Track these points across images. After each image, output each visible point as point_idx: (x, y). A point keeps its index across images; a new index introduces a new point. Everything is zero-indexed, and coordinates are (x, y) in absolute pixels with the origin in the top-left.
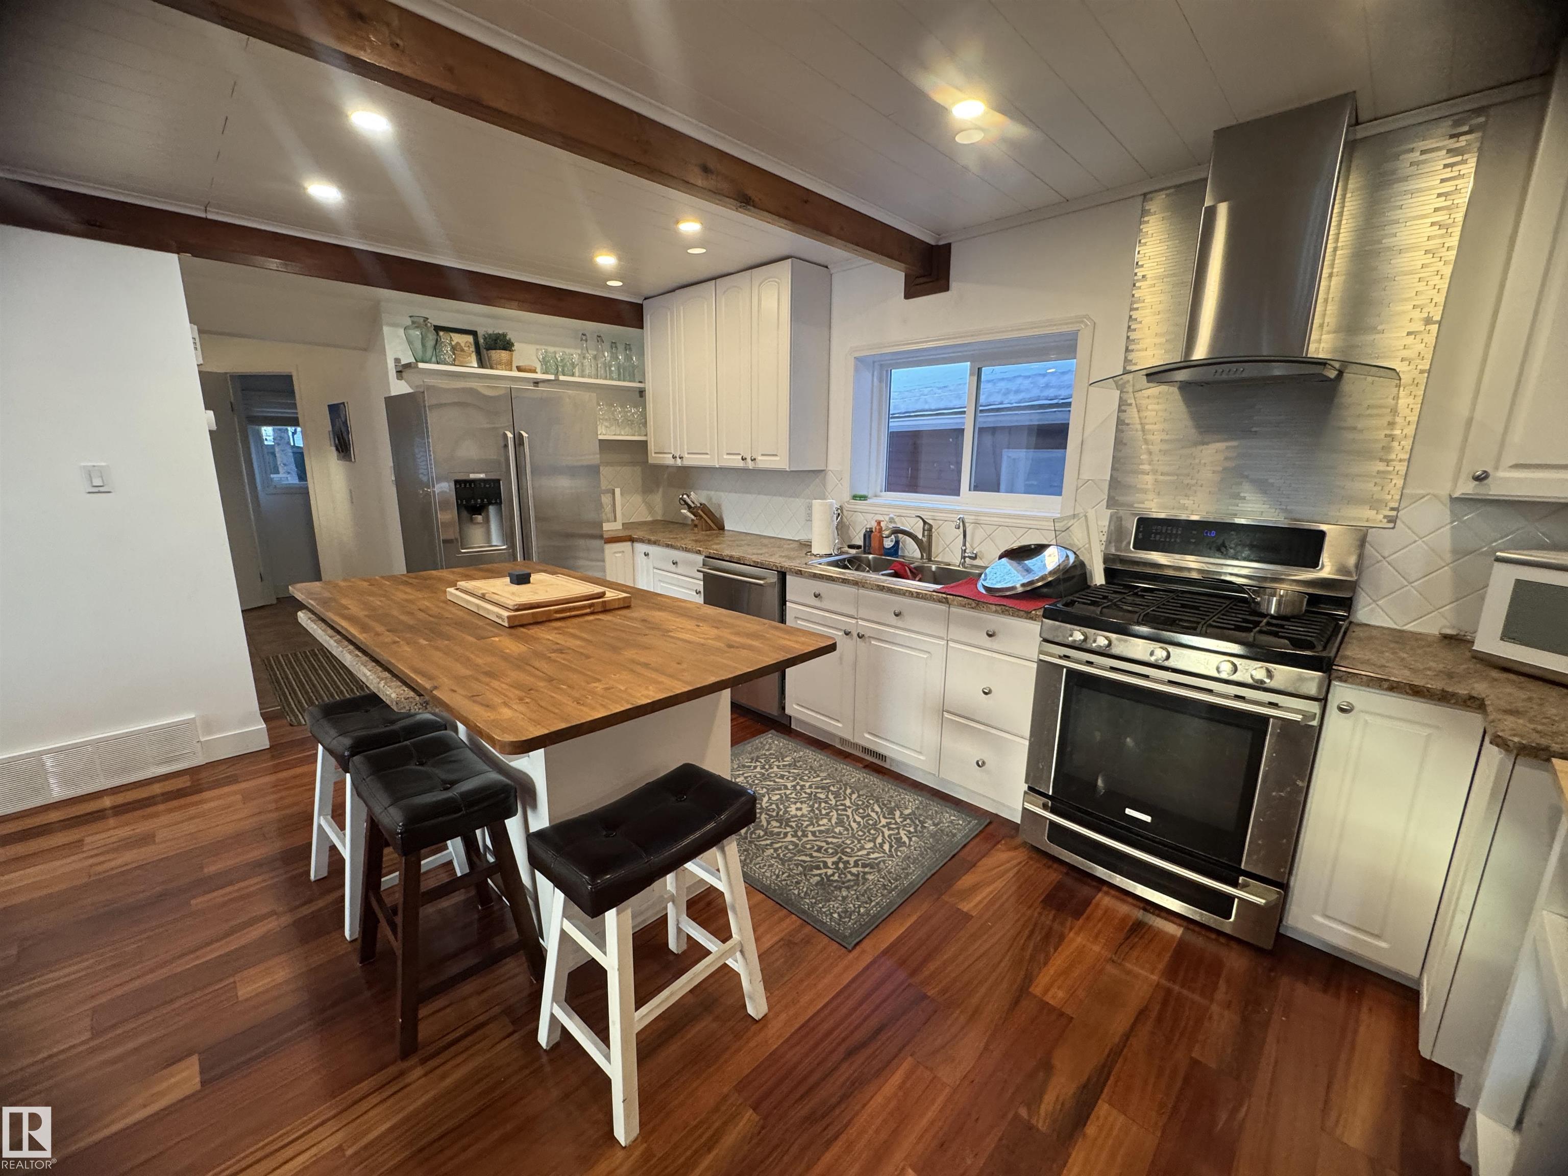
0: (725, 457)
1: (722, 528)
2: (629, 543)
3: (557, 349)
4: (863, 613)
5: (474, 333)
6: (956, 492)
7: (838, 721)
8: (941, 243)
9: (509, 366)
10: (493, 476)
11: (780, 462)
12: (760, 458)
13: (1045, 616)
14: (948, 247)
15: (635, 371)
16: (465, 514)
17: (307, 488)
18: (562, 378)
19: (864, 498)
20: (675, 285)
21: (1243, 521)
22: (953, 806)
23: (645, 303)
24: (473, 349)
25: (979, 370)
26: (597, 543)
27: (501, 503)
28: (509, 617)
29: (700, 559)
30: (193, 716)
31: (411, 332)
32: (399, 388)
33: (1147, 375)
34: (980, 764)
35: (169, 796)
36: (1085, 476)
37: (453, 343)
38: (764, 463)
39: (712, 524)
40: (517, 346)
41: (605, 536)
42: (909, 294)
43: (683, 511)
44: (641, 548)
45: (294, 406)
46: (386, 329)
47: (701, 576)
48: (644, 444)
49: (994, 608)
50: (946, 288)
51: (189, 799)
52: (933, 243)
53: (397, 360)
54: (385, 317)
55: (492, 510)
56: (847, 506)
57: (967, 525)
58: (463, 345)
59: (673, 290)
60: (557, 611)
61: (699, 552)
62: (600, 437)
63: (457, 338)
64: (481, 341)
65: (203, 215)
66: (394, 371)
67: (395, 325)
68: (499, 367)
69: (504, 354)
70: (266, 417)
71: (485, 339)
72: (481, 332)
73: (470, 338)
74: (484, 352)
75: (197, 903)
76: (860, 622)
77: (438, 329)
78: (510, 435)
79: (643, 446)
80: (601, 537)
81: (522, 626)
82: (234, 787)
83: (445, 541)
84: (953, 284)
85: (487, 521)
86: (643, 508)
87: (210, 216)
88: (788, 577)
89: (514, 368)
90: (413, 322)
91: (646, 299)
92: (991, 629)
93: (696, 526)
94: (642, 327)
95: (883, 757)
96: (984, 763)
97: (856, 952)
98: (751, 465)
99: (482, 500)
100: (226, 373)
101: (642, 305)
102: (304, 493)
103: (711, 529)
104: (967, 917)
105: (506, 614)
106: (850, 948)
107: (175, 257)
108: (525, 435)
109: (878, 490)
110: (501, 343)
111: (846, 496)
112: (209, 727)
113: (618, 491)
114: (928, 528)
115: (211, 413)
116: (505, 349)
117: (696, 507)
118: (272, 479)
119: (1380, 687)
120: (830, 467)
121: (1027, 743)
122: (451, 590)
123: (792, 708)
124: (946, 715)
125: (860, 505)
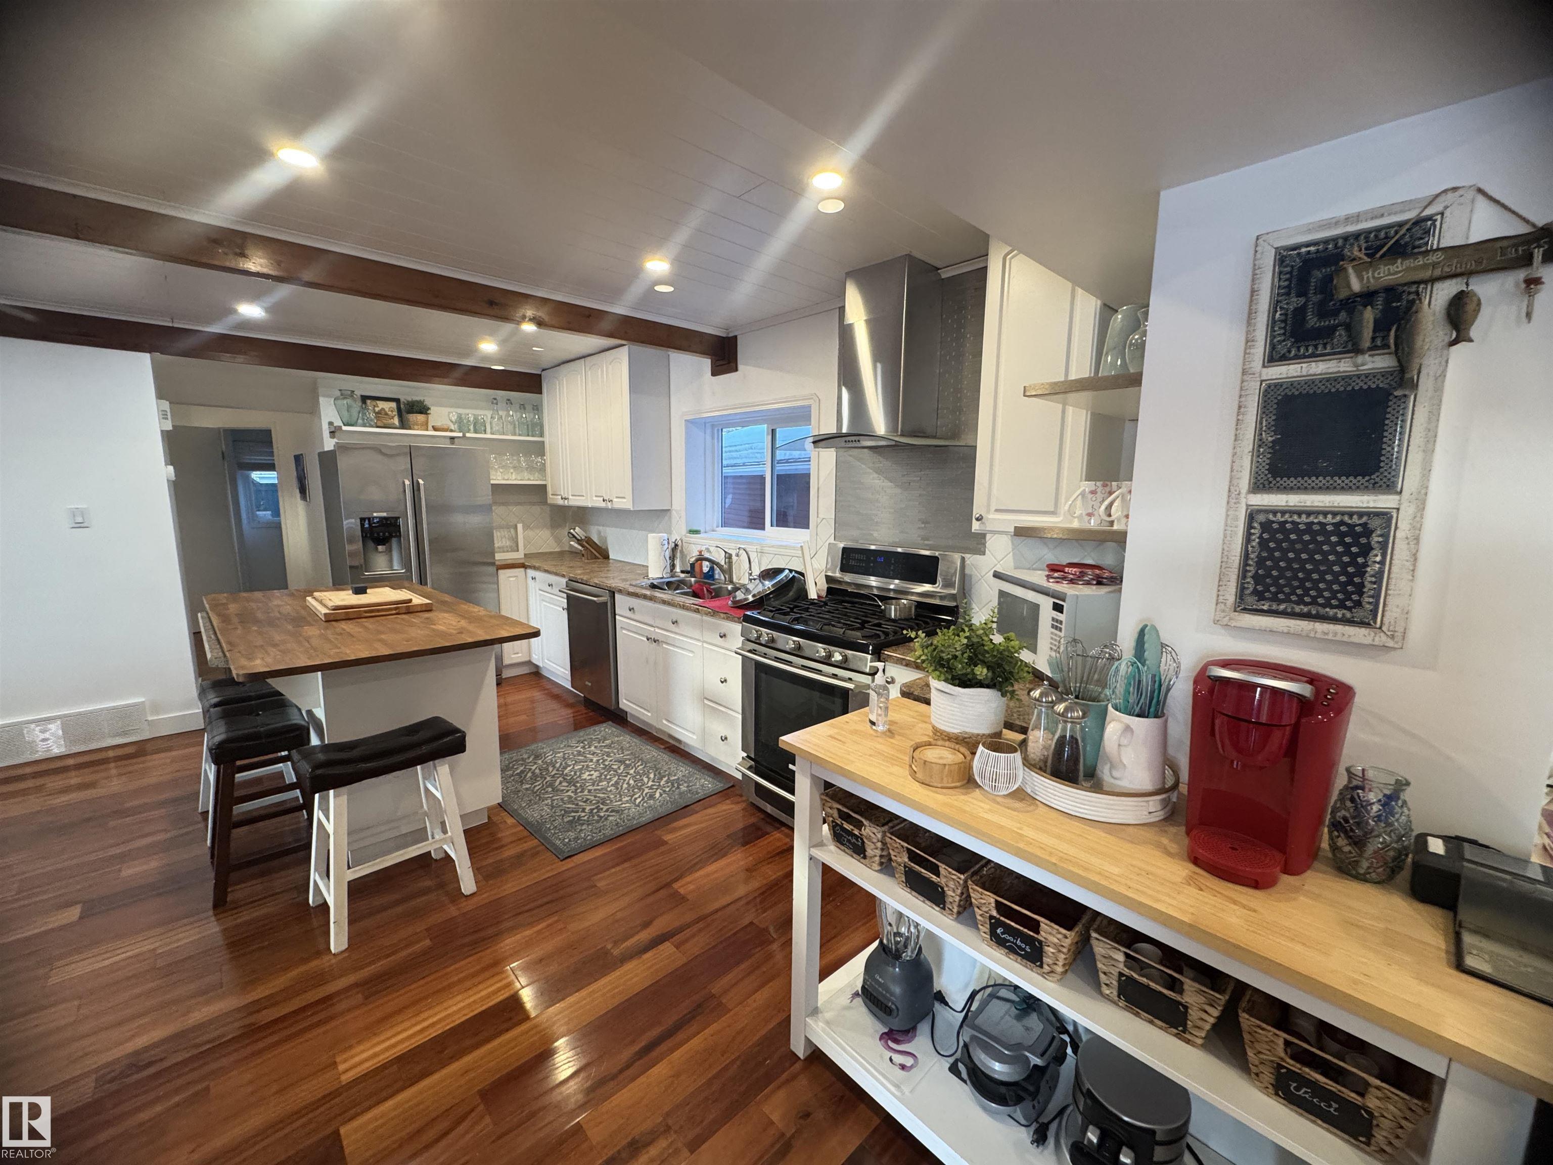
0: (595, 498)
1: (607, 557)
2: (522, 570)
3: (467, 411)
4: (658, 623)
5: (397, 401)
6: (763, 528)
7: (648, 711)
8: (731, 335)
9: (425, 426)
10: (391, 515)
11: (626, 504)
12: (615, 500)
13: (744, 621)
14: (736, 337)
15: (537, 428)
16: (371, 544)
17: (280, 523)
18: (468, 435)
19: (697, 532)
20: (560, 361)
21: (873, 547)
22: (712, 774)
23: (543, 373)
24: (395, 413)
25: (773, 432)
26: (492, 569)
27: (400, 536)
28: (325, 614)
29: (564, 581)
30: (143, 700)
31: (339, 402)
32: (329, 444)
33: (814, 442)
34: (724, 739)
35: (118, 759)
36: (821, 516)
37: (377, 409)
38: (619, 504)
39: (597, 554)
40: (433, 410)
41: (497, 563)
42: (714, 373)
43: (572, 543)
44: (531, 573)
45: (272, 454)
46: (321, 399)
47: (565, 595)
48: (544, 487)
49: (722, 615)
50: (736, 370)
51: (134, 761)
52: (724, 335)
53: (331, 423)
54: (321, 390)
55: (394, 541)
56: (684, 538)
57: (750, 553)
58: (387, 410)
59: (559, 365)
60: (366, 612)
61: (563, 576)
62: (492, 482)
63: (382, 405)
64: (402, 406)
65: (170, 325)
66: (328, 432)
67: (329, 396)
68: (416, 427)
69: (420, 418)
70: (254, 464)
71: (405, 404)
72: (402, 400)
73: (393, 405)
74: (404, 413)
75: (112, 824)
76: (657, 630)
77: (364, 399)
78: (407, 482)
79: (541, 490)
80: (493, 564)
81: (336, 621)
82: (169, 754)
83: (351, 567)
84: (740, 367)
85: (390, 551)
86: (551, 541)
87: (176, 325)
88: (617, 596)
89: (430, 427)
90: (342, 395)
91: (543, 370)
92: (723, 632)
93: (583, 555)
94: (541, 393)
95: (679, 741)
96: (726, 738)
97: (563, 862)
98: (609, 505)
99: (384, 534)
100: (219, 429)
101: (540, 375)
102: (278, 527)
103: (596, 558)
104: (665, 843)
105: (325, 611)
106: (562, 858)
107: (148, 355)
108: (421, 482)
109: (715, 525)
110: (421, 408)
111: (684, 531)
112: (156, 709)
113: (520, 526)
114: (729, 557)
115: (171, 468)
116: (421, 413)
117: (582, 540)
118: (257, 516)
119: (902, 664)
120: (674, 507)
121: (740, 717)
122: (309, 599)
123: (625, 704)
124: (706, 702)
125: (694, 538)
